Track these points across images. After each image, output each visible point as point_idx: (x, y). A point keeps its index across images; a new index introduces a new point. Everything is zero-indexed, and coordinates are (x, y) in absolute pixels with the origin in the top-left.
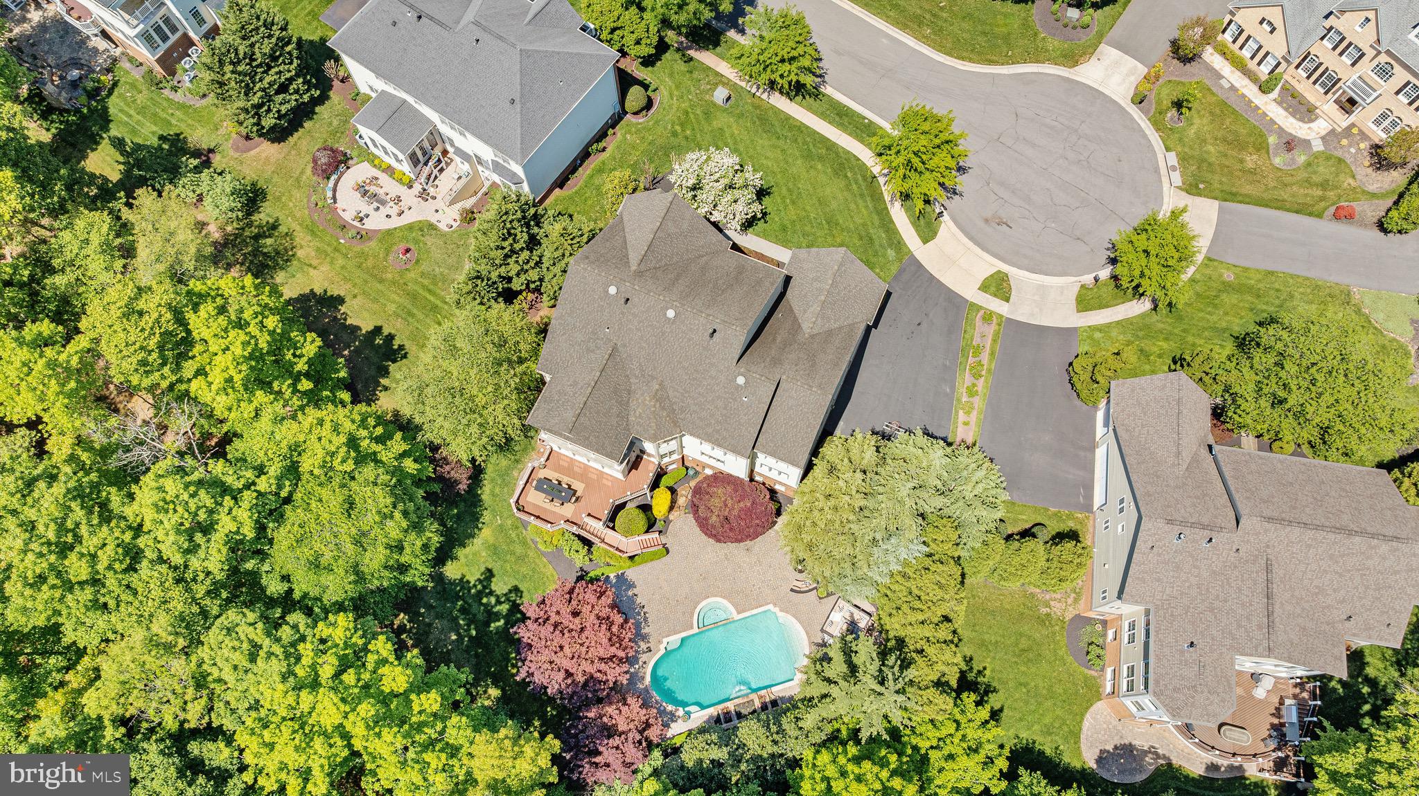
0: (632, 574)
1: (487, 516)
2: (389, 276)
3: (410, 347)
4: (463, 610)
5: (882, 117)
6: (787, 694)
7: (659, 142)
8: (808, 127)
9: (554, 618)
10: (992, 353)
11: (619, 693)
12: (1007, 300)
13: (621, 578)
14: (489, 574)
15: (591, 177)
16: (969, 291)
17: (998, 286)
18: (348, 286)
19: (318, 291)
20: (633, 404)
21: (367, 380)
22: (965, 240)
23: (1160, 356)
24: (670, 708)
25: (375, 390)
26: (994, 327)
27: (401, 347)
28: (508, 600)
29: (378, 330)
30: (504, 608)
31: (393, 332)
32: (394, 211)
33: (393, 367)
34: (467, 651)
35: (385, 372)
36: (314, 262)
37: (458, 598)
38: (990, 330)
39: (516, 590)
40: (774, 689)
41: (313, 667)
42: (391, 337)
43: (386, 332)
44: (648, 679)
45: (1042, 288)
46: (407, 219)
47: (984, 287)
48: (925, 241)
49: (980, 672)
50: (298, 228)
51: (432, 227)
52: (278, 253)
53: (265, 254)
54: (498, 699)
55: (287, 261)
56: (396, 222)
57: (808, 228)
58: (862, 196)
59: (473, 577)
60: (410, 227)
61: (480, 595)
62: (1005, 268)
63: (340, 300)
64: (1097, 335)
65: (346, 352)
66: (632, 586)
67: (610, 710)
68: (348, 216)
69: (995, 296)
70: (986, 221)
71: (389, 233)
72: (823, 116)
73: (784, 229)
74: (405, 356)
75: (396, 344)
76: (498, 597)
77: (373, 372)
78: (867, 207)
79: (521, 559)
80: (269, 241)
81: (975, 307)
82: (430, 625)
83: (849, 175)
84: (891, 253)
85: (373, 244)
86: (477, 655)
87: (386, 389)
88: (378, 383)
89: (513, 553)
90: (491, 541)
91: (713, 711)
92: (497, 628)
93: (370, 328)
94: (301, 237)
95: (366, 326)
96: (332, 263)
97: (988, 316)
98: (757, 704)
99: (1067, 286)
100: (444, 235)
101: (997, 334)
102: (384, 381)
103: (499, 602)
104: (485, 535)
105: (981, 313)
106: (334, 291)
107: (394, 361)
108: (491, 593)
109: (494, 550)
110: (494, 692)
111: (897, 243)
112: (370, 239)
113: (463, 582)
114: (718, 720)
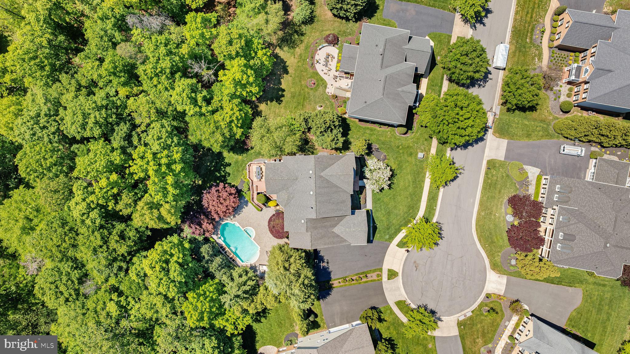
0: (250, 204)
1: (245, 155)
2: (303, 83)
3: (283, 104)
4: (216, 162)
5: (439, 212)
6: (238, 263)
7: (393, 144)
8: (423, 190)
9: (221, 194)
10: (367, 282)
11: (212, 221)
12: (389, 279)
13: (247, 202)
14: (229, 165)
15: (368, 128)
16: (386, 267)
17: (392, 274)
18: (294, 72)
19: (287, 64)
20: (284, 191)
21: (266, 97)
22: (404, 258)
24: (219, 232)
25: (265, 101)
26: (376, 278)
27: (282, 101)
28: (225, 174)
29: (283, 90)
30: (223, 174)
31: (285, 95)
32: (326, 71)
33: (274, 102)
34: (207, 169)
35: (272, 101)
36: (296, 56)
37: (219, 160)
38: (375, 278)
39: (229, 174)
40: (238, 259)
41: (162, 157)
42: (283, 96)
43: (284, 93)
44: (223, 223)
45: (399, 288)
46: (325, 77)
47: (389, 271)
48: (398, 246)
49: (269, 313)
50: (306, 42)
51: (326, 87)
52: (294, 42)
53: (291, 38)
54: (199, 185)
55: (292, 47)
56: (321, 74)
57: (383, 207)
58: (404, 219)
59: (226, 161)
60: (322, 80)
61: (222, 165)
62: (400, 274)
63: (287, 72)
64: (389, 311)
65: (272, 85)
66: (247, 206)
67: (206, 221)
68: (317, 57)
69: (388, 275)
70: (415, 262)
71: (317, 74)
72: (430, 193)
73: (379, 199)
74: (279, 104)
75: (282, 99)
76: (225, 170)
77: (270, 97)
78: (401, 222)
79: (238, 171)
80: (296, 36)
81: (381, 270)
82: (208, 155)
83: (411, 211)
84: (387, 237)
85: (311, 71)
86: (207, 173)
87: (267, 104)
88: (267, 101)
89: (238, 168)
90: (239, 160)
91: (224, 244)
92: (217, 175)
93: (283, 88)
94: (302, 46)
95: (283, 86)
96: (298, 62)
97: (380, 276)
98: (231, 256)
99: (403, 295)
100: (325, 92)
101: (374, 280)
102: (269, 102)
103: (223, 171)
104: (240, 157)
105: (380, 273)
106: (289, 69)
107: (276, 101)
108: (225, 168)
109: (237, 162)
110: (200, 182)
111: (392, 238)
112: (313, 69)
113: (224, 158)
114: (222, 247)
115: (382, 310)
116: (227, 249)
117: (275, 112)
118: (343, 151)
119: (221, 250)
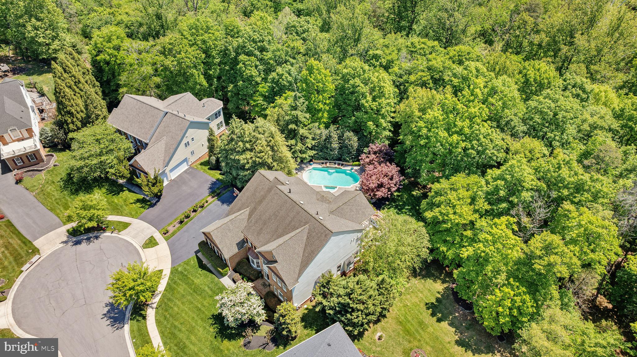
2: (429, 348)
3: (423, 307)
12: (152, 237)
16: (163, 245)
17: (151, 243)
18: (452, 350)
21: (448, 299)
23: (122, 197)
24: (356, 172)
25: (444, 294)
26: (167, 229)
27: (428, 308)
28: (402, 212)
29: (439, 320)
31: (431, 317)
33: (434, 301)
35: (438, 300)
39: (398, 214)
42: (433, 315)
43: (435, 319)
45: (134, 237)
47: (156, 244)
57: (208, 291)
64: (133, 213)
65: (457, 314)
69: (155, 240)
74: (427, 304)
75: (430, 311)
77: (444, 301)
81: (167, 238)
84: (180, 269)
87: (438, 293)
88: (442, 295)
91: (343, 168)
92: (409, 206)
93: (443, 323)
95: (445, 324)
97: (164, 233)
99: (125, 235)
101: (168, 225)
102: (439, 296)
105: (166, 235)
106: (461, 350)
107: (432, 303)
114: (342, 165)
115: (142, 210)
116: (336, 166)
117: (422, 292)
118: (306, 312)
119: (341, 162)
